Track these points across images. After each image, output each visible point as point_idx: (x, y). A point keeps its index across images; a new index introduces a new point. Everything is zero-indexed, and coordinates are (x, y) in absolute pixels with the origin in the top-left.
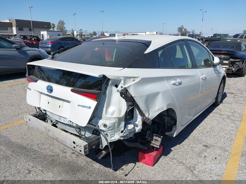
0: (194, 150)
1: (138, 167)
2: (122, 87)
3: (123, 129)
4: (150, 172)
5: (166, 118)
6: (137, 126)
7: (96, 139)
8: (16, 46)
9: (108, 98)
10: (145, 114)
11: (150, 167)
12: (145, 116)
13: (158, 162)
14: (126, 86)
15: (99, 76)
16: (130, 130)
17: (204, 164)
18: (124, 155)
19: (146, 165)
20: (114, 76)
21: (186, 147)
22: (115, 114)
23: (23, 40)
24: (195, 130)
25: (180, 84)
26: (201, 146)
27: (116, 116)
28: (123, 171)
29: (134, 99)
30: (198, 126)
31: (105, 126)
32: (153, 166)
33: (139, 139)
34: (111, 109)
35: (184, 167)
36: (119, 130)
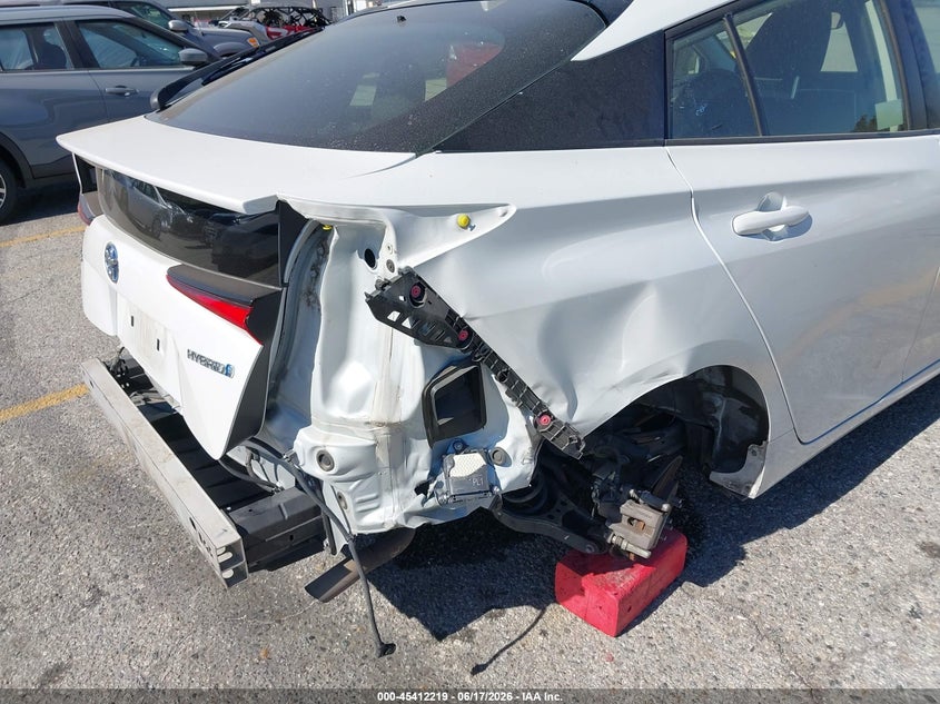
0: (860, 566)
1: (544, 633)
2: (390, 266)
3: (423, 475)
4: (595, 667)
5: (719, 402)
6: (506, 462)
7: (295, 512)
8: (192, 55)
9: (328, 321)
10: (545, 401)
11: (604, 638)
12: (549, 413)
13: (653, 616)
14: (412, 261)
15: (247, 205)
16: (460, 481)
17: (896, 659)
18: (502, 558)
19: (585, 626)
20: (337, 208)
21: (820, 546)
22: (369, 403)
23: (263, 28)
24: (896, 455)
25: (798, 226)
26: (911, 547)
27: (373, 418)
28: (469, 645)
29: (470, 331)
30: (921, 435)
31: (323, 458)
32: (617, 636)
33: (563, 498)
34: (353, 377)
35: (778, 661)
36: (406, 481)
